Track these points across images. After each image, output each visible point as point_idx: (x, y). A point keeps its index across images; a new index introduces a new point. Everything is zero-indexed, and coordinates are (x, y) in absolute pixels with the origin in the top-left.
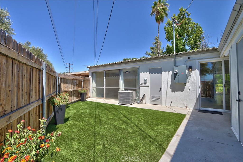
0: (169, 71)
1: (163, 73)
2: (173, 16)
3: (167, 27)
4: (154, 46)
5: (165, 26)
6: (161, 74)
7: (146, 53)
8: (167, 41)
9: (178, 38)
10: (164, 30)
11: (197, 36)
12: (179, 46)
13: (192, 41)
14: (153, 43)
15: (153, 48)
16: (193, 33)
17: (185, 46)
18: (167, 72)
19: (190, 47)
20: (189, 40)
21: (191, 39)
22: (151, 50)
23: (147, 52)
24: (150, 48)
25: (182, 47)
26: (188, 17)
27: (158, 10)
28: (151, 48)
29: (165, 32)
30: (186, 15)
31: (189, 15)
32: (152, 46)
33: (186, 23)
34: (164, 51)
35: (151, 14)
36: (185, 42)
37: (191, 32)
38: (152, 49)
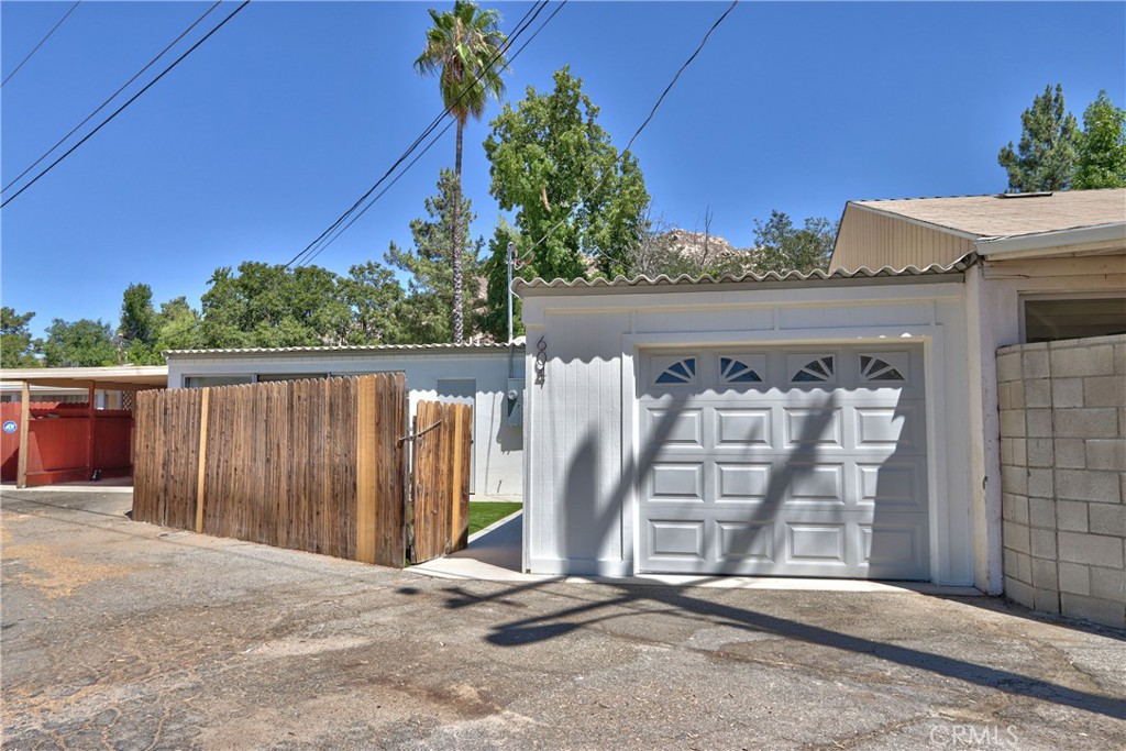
0: (495, 392)
1: (479, 395)
2: (528, 99)
3: (498, 140)
4: (432, 216)
5: (490, 137)
6: (474, 397)
7: (389, 254)
8: (498, 205)
9: (549, 208)
10: (486, 153)
11: (622, 211)
12: (553, 247)
13: (605, 231)
14: (427, 201)
15: (426, 231)
16: (608, 194)
17: (574, 248)
18: (490, 394)
19: (598, 255)
20: (592, 228)
21: (599, 221)
22: (416, 241)
23: (392, 248)
24: (412, 226)
25: (563, 251)
26: (589, 118)
27: (456, 52)
28: (418, 227)
29: (490, 164)
30: (581, 107)
31: (593, 113)
32: (425, 218)
33: (580, 148)
34: (480, 257)
35: (420, 61)
36: (577, 229)
37: (601, 189)
38: (420, 230)
